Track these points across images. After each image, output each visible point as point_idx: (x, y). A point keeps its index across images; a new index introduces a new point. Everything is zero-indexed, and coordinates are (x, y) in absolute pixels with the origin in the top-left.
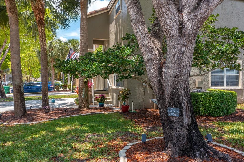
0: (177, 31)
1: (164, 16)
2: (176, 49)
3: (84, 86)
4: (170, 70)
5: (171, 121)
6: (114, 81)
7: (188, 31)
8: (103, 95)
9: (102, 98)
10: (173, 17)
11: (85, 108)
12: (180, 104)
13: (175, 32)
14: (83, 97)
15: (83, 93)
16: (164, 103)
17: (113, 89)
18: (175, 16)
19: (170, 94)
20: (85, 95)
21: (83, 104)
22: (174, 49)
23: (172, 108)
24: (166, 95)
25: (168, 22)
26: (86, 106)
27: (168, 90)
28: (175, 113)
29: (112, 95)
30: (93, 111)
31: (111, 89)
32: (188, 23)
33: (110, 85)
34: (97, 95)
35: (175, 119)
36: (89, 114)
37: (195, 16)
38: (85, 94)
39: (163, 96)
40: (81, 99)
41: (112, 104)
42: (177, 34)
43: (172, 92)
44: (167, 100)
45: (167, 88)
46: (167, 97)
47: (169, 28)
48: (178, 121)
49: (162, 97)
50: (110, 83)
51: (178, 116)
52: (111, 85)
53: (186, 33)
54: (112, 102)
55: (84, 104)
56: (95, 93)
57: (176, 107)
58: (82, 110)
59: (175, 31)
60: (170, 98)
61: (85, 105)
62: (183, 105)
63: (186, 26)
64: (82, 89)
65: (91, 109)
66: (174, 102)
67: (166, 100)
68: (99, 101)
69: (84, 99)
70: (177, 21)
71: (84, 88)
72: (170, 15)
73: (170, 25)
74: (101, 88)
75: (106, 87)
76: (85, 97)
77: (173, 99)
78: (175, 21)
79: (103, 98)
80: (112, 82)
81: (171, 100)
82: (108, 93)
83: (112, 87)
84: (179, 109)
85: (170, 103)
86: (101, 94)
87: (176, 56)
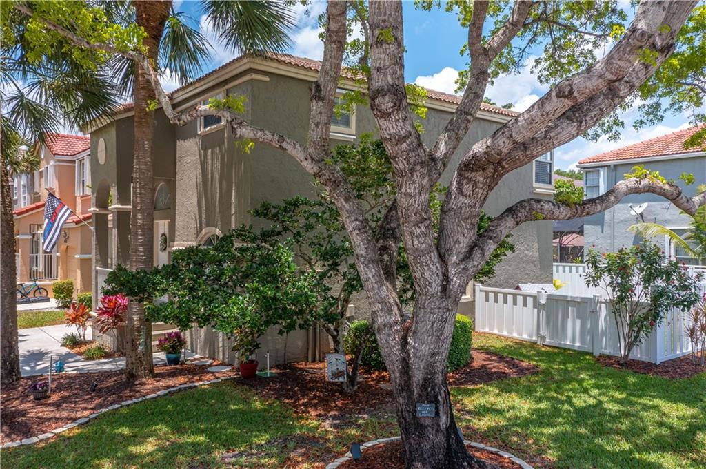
0: (439, 288)
1: (422, 266)
2: (436, 315)
3: (144, 320)
4: (424, 346)
5: (421, 425)
7: (455, 290)
10: (435, 269)
11: (145, 376)
12: (436, 397)
13: (436, 290)
14: (140, 348)
16: (410, 395)
18: (437, 267)
19: (421, 382)
20: (146, 345)
21: (141, 367)
22: (432, 315)
23: (424, 403)
24: (415, 384)
25: (427, 276)
26: (147, 371)
27: (418, 375)
28: (429, 412)
30: (169, 381)
32: (455, 278)
35: (427, 422)
36: (165, 392)
37: (466, 269)
38: (146, 342)
39: (410, 384)
40: (137, 355)
42: (439, 294)
43: (425, 380)
44: (416, 392)
45: (418, 373)
46: (416, 387)
47: (427, 283)
48: (433, 424)
49: (408, 386)
51: (433, 415)
53: (452, 293)
55: (143, 367)
57: (430, 402)
58: (140, 384)
59: (436, 288)
60: (420, 388)
61: (145, 370)
62: (439, 398)
63: (452, 283)
66: (428, 393)
67: (414, 391)
69: (143, 355)
70: (440, 274)
71: (145, 326)
72: (431, 266)
73: (429, 279)
77: (426, 389)
78: (438, 275)
81: (422, 391)
84: (434, 405)
85: (420, 396)
87: (435, 325)
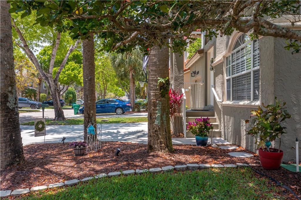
3: (160, 95)
6: (228, 91)
8: (204, 119)
9: (202, 127)
11: (161, 149)
14: (157, 122)
15: (157, 113)
17: (225, 107)
20: (162, 119)
21: (157, 140)
26: (163, 145)
29: (222, 120)
30: (182, 158)
31: (220, 107)
33: (218, 99)
34: (192, 119)
36: (171, 167)
38: (161, 116)
40: (154, 129)
41: (223, 137)
50: (218, 95)
52: (220, 99)
54: (223, 133)
55: (159, 141)
56: (188, 114)
58: (153, 156)
61: (161, 144)
64: (155, 105)
65: (177, 153)
68: (196, 133)
69: (159, 129)
71: (160, 101)
74: (200, 105)
75: (208, 104)
76: (162, 123)
79: (206, 127)
80: (221, 93)
82: (214, 116)
83: (224, 103)
86: (200, 117)
